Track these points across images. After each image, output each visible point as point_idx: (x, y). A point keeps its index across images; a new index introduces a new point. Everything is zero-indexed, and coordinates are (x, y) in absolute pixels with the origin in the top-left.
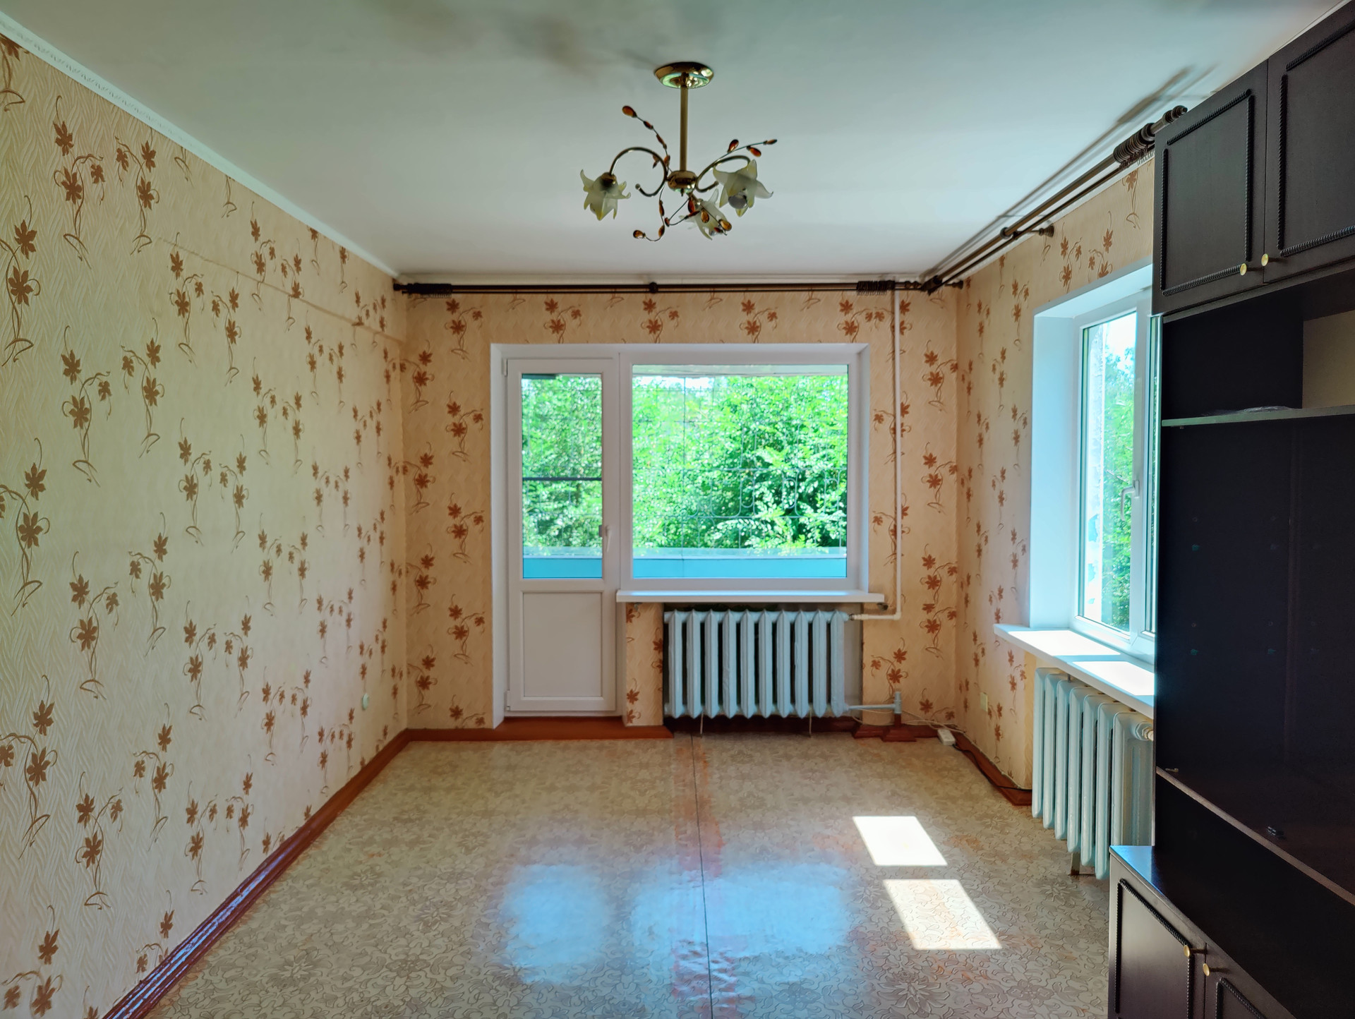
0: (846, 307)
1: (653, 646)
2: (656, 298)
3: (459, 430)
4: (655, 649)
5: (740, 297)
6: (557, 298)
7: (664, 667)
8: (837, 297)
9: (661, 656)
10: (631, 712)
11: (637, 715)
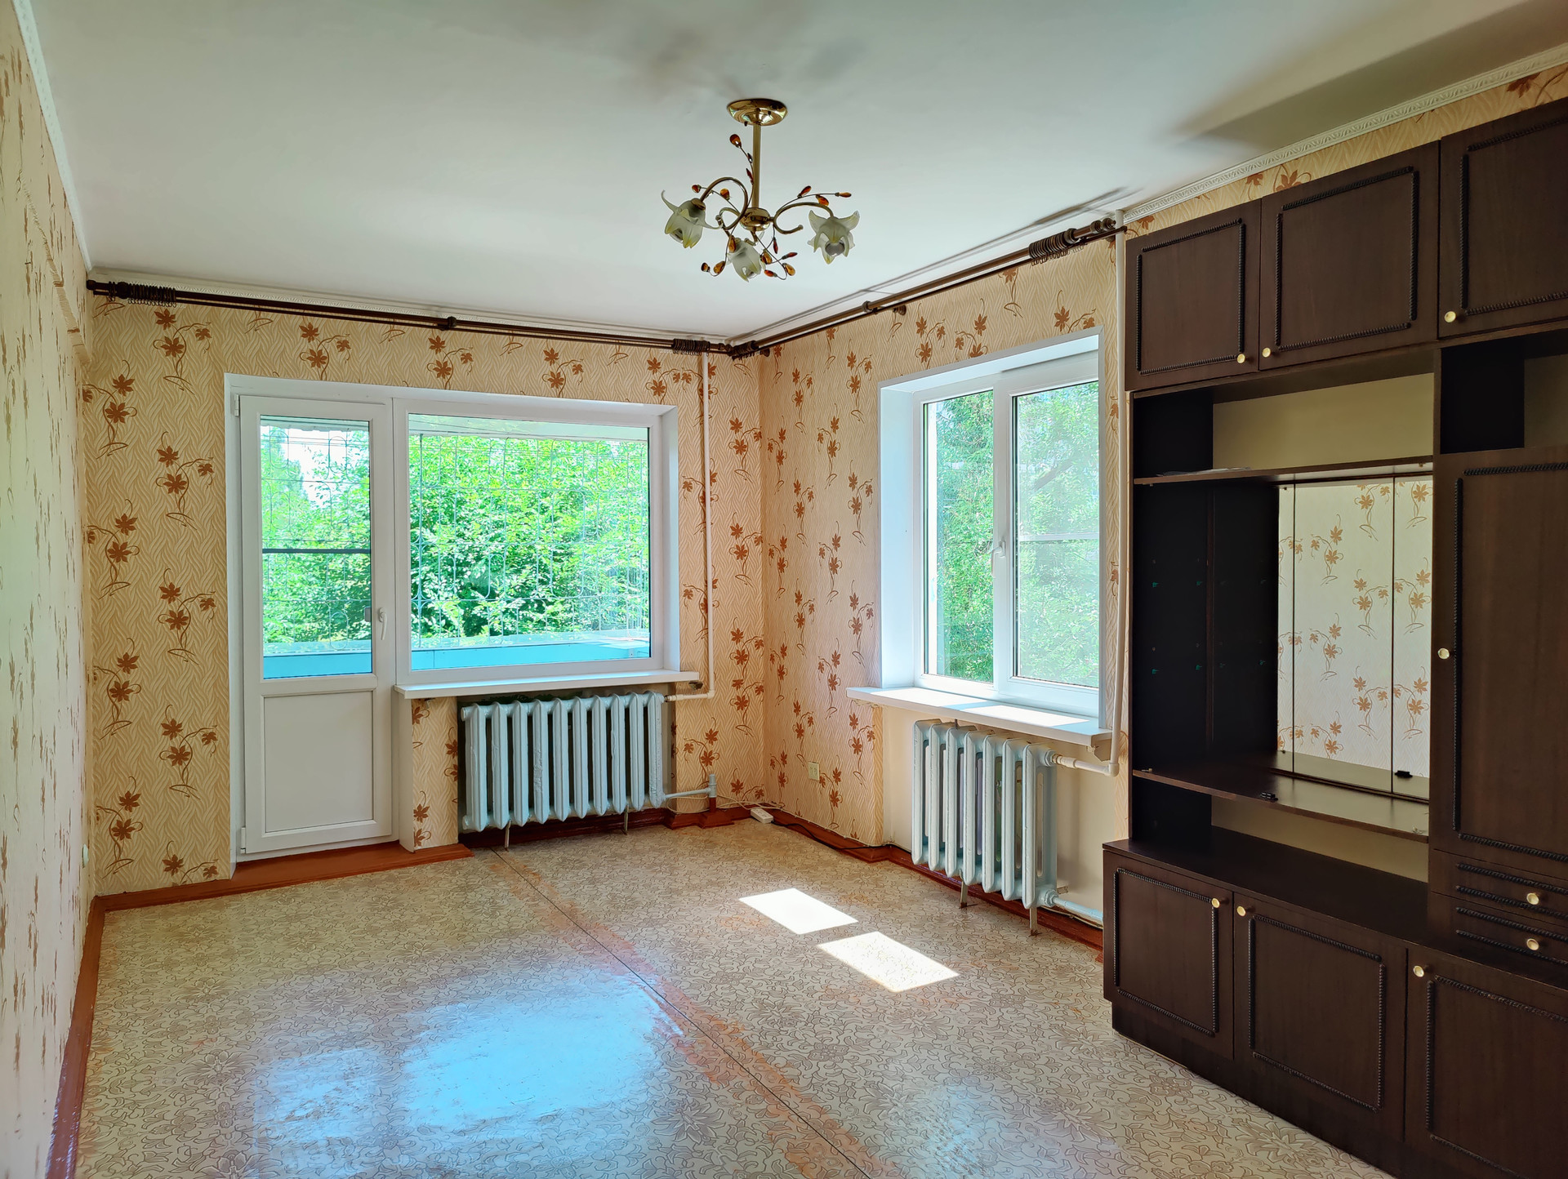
0: (654, 365)
1: (446, 749)
2: (445, 335)
3: (176, 484)
4: (449, 753)
5: (542, 344)
6: (316, 322)
7: (461, 773)
8: (645, 353)
9: (455, 761)
10: (420, 831)
11: (426, 835)
